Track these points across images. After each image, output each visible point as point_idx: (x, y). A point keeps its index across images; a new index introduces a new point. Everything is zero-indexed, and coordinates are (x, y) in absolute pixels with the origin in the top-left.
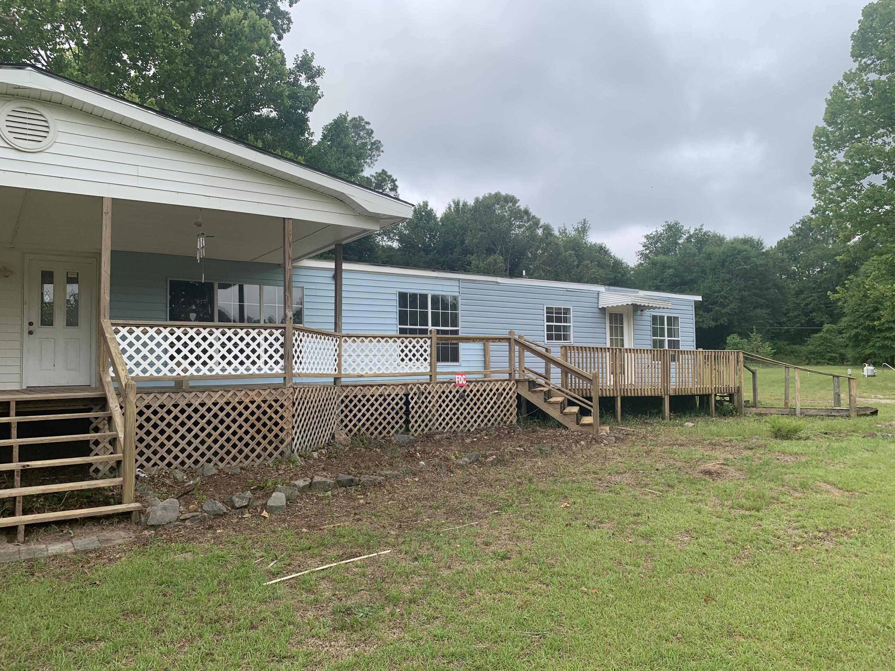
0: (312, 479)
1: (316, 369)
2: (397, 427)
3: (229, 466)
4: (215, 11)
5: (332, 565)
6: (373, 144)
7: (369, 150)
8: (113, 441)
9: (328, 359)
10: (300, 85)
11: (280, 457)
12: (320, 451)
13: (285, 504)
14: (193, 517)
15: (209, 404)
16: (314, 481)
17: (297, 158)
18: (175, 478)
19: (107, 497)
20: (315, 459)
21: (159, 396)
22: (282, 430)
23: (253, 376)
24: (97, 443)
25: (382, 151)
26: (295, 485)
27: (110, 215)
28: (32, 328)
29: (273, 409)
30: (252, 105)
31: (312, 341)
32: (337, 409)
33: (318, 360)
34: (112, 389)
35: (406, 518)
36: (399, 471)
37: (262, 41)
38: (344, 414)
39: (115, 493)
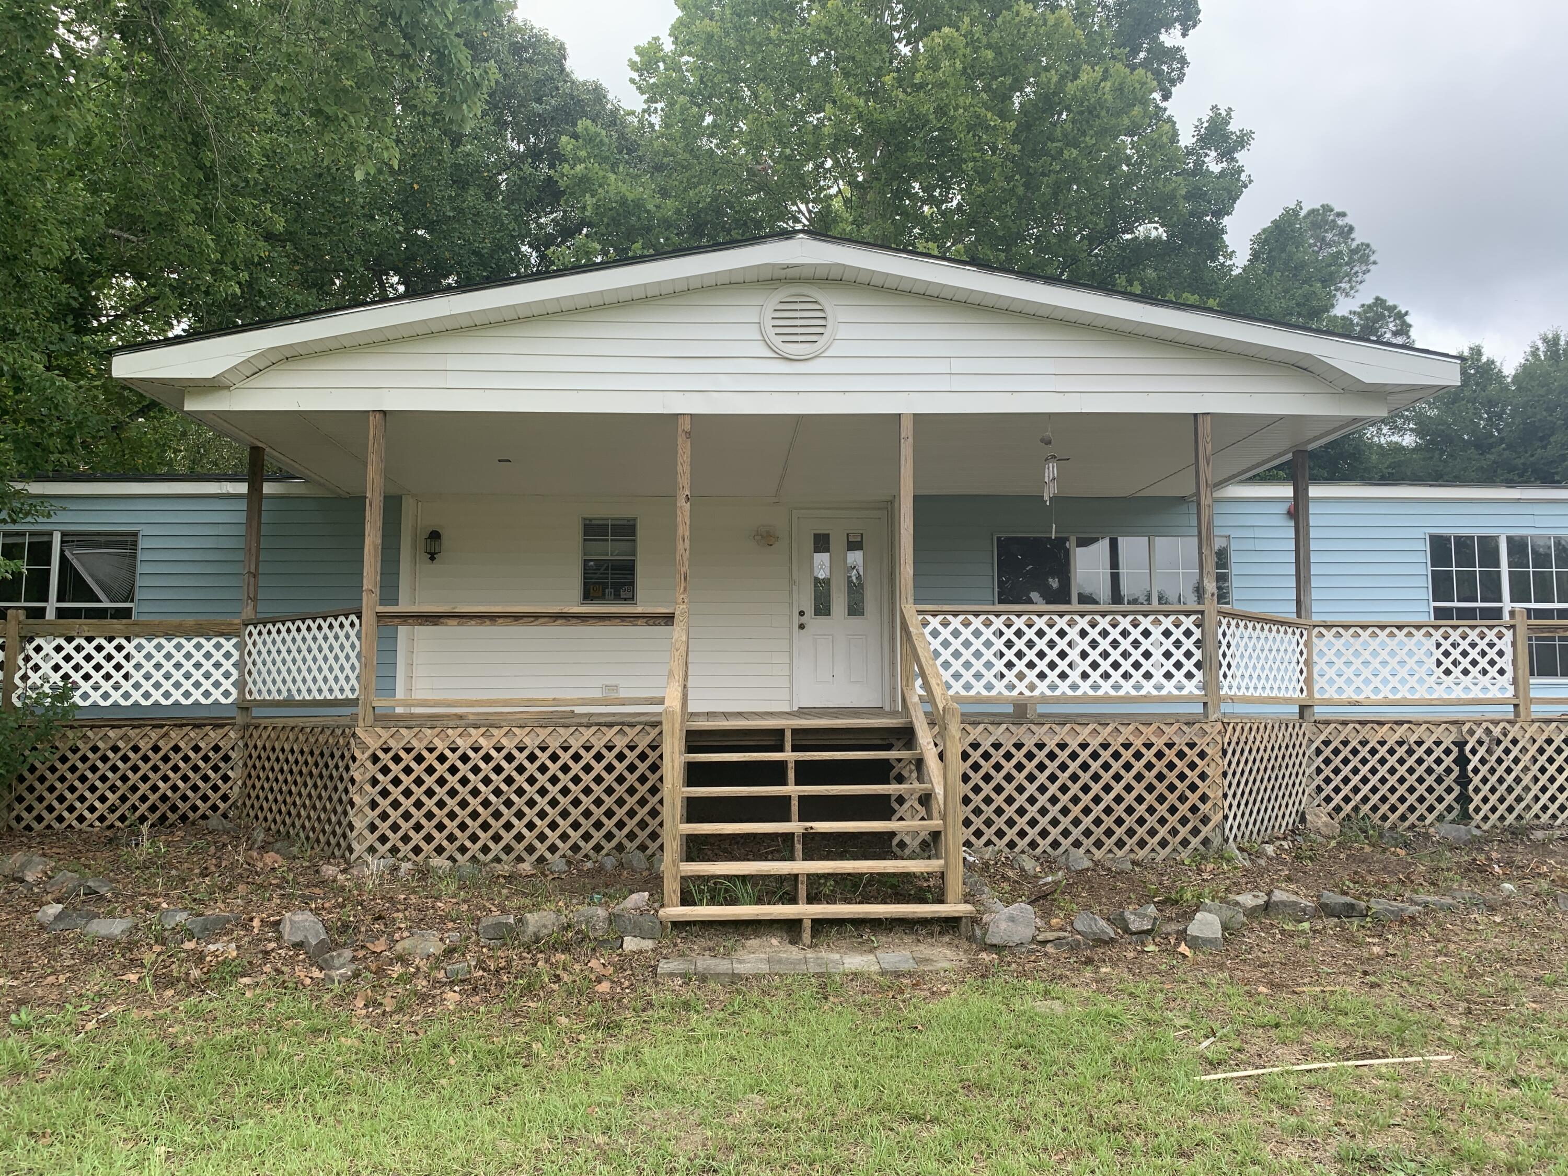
0: (1269, 894)
1: (1264, 688)
2: (1440, 808)
3: (1111, 856)
4: (1055, 79)
5: (1326, 1065)
6: (1353, 252)
7: (1347, 264)
8: (926, 800)
9: (1286, 670)
10: (1207, 170)
11: (1201, 848)
12: (1278, 843)
13: (1220, 936)
14: (1059, 939)
15: (1073, 745)
16: (1274, 898)
17: (1205, 303)
18: (1022, 869)
19: (921, 889)
20: (1270, 859)
21: (990, 728)
22: (1204, 798)
23: (1147, 699)
24: (901, 800)
25: (1375, 263)
26: (1237, 904)
27: (911, 440)
28: (803, 620)
29: (1187, 760)
30: (1121, 224)
31: (1255, 635)
32: (1308, 766)
33: (1267, 671)
34: (921, 716)
35: (1481, 995)
36: (1454, 898)
37: (1137, 110)
38: (1322, 776)
39: (931, 884)
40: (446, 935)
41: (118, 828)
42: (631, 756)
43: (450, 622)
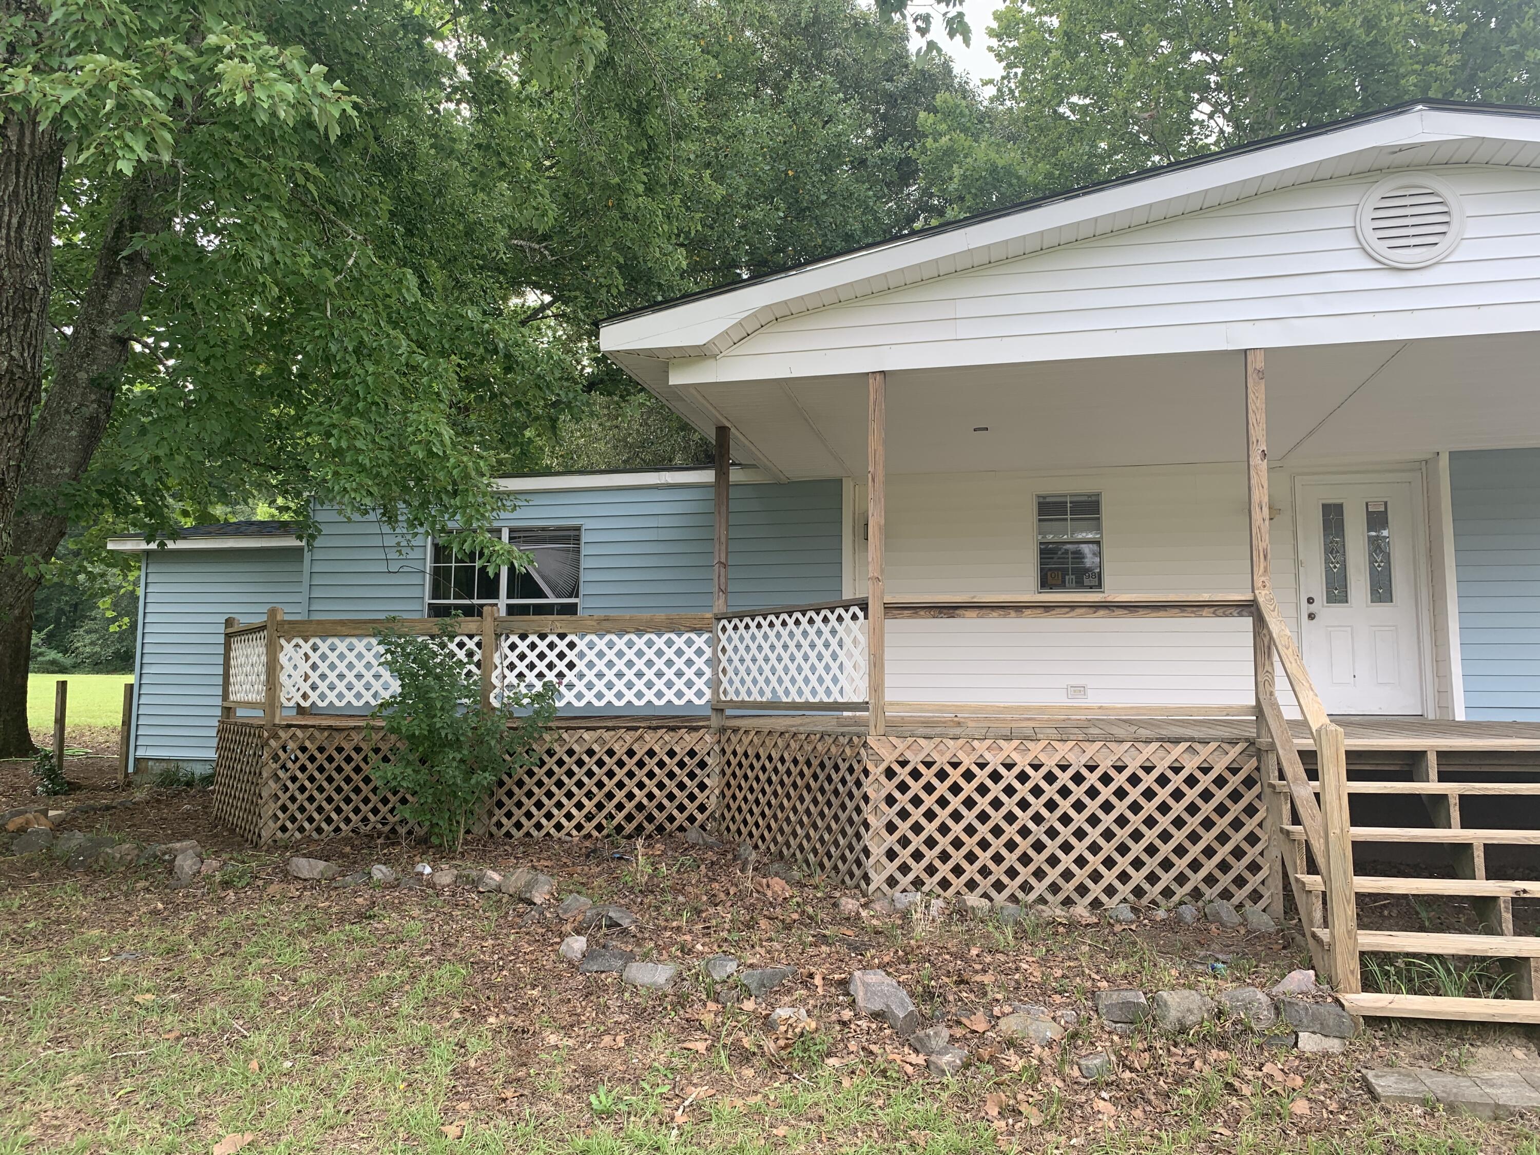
28: (1313, 608)
40: (1059, 1013)
41: (597, 839)
42: (1205, 781)
43: (969, 613)
